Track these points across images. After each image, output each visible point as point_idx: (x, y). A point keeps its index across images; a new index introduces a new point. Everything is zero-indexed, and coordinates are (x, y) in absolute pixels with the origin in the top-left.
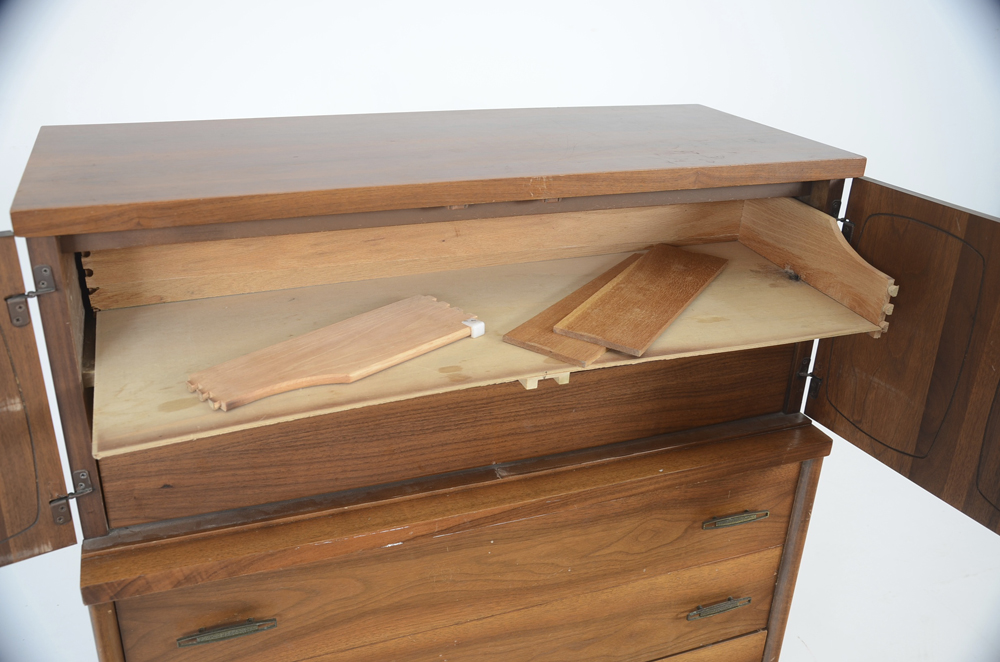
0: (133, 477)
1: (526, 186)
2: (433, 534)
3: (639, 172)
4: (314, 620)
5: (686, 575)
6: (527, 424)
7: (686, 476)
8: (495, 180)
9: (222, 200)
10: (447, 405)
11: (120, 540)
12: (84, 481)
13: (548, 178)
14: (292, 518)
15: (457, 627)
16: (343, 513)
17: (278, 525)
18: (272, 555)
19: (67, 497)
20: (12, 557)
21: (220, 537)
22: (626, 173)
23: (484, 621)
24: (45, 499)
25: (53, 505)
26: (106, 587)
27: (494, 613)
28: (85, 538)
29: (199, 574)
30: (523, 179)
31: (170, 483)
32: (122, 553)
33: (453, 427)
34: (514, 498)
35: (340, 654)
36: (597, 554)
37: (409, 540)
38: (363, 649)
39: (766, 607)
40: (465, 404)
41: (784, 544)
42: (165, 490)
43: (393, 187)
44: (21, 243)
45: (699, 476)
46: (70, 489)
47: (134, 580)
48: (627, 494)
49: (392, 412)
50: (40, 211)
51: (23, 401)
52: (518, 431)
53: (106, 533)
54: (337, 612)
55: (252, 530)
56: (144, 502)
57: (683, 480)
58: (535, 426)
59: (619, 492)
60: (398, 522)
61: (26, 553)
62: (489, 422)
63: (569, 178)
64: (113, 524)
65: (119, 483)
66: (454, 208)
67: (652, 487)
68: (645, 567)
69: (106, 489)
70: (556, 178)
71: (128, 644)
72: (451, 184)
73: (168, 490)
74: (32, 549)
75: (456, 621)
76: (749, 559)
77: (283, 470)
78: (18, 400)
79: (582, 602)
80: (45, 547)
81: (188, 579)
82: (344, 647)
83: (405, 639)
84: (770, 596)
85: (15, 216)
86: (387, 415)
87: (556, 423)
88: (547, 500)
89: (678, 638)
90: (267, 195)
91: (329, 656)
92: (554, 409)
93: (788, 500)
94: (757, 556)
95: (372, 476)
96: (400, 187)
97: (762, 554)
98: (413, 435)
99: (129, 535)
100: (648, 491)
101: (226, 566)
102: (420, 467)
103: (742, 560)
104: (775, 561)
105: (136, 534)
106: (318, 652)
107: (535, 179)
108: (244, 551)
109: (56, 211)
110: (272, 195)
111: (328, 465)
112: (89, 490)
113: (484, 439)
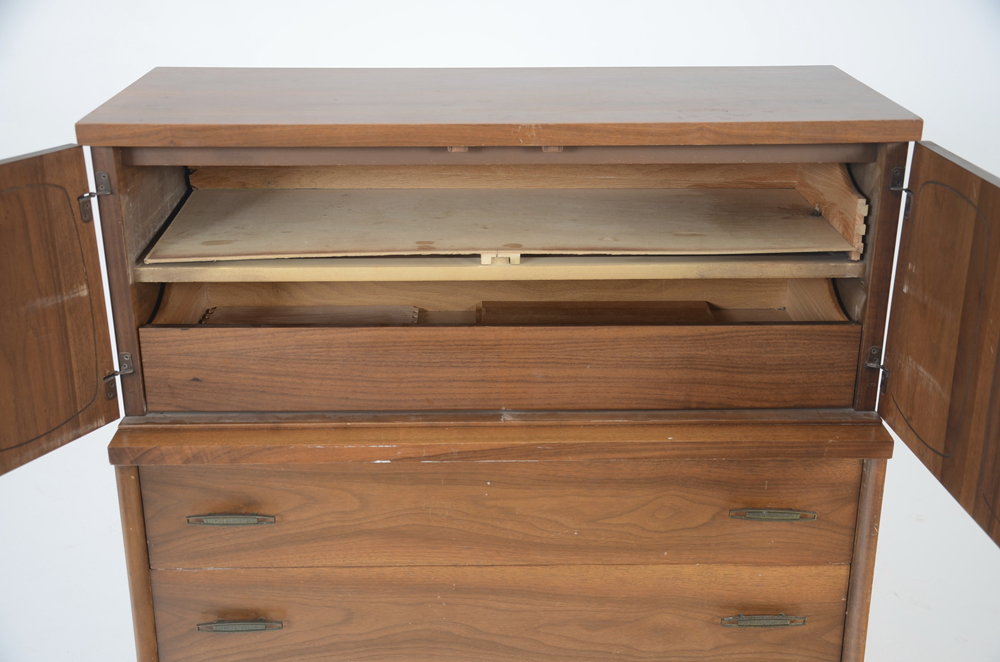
0: (168, 367)
1: (515, 132)
2: (421, 458)
3: (635, 125)
4: (313, 528)
5: (721, 571)
6: (538, 373)
7: (698, 449)
8: (484, 125)
9: (239, 127)
10: (454, 341)
11: (152, 421)
12: (127, 362)
13: (537, 126)
14: (298, 425)
15: (456, 569)
16: (346, 428)
17: (286, 429)
18: (269, 449)
19: (115, 374)
20: (81, 431)
21: (232, 429)
22: (620, 125)
23: (485, 569)
24: (101, 376)
25: (106, 381)
26: (127, 451)
27: (494, 563)
28: (126, 415)
29: (205, 454)
30: (511, 126)
31: (199, 377)
32: (150, 430)
33: (461, 365)
34: (506, 439)
35: (338, 570)
36: (607, 521)
37: (397, 460)
38: (360, 570)
39: (836, 640)
40: (472, 343)
41: (852, 564)
42: (195, 383)
43: (386, 126)
44: (87, 150)
45: (716, 451)
46: (116, 368)
47: (150, 450)
48: (628, 456)
49: (400, 340)
50: (97, 125)
51: (88, 287)
52: (528, 379)
53: (144, 414)
54: (334, 525)
55: (262, 429)
56: (177, 391)
57: (694, 452)
58: (546, 377)
59: (619, 452)
60: (388, 441)
61: (90, 427)
62: (497, 365)
63: (559, 127)
64: (150, 408)
65: (157, 370)
66: (454, 150)
67: (657, 454)
68: (667, 550)
69: (146, 374)
70: (546, 127)
71: (149, 514)
72: (441, 127)
73: (197, 383)
74: (93, 424)
75: (455, 563)
76: (803, 570)
77: (298, 381)
78: (85, 286)
79: (595, 575)
80: (101, 422)
81: (196, 457)
82: (341, 563)
83: (402, 569)
84: (841, 628)
85: (81, 129)
86: (395, 342)
87: (569, 377)
88: (538, 445)
89: (716, 648)
90: (276, 126)
91: (326, 569)
92: (566, 361)
93: (849, 509)
94: (814, 570)
95: (381, 401)
96: (393, 127)
97: (821, 569)
98: (420, 366)
99: (161, 418)
100: (653, 457)
101: (229, 452)
102: (428, 400)
103: (793, 570)
104: (842, 583)
105: (166, 418)
106: (316, 563)
107: (524, 127)
108: (247, 443)
109: (109, 126)
110: (281, 126)
111: (339, 383)
112: (131, 371)
113: (492, 381)
